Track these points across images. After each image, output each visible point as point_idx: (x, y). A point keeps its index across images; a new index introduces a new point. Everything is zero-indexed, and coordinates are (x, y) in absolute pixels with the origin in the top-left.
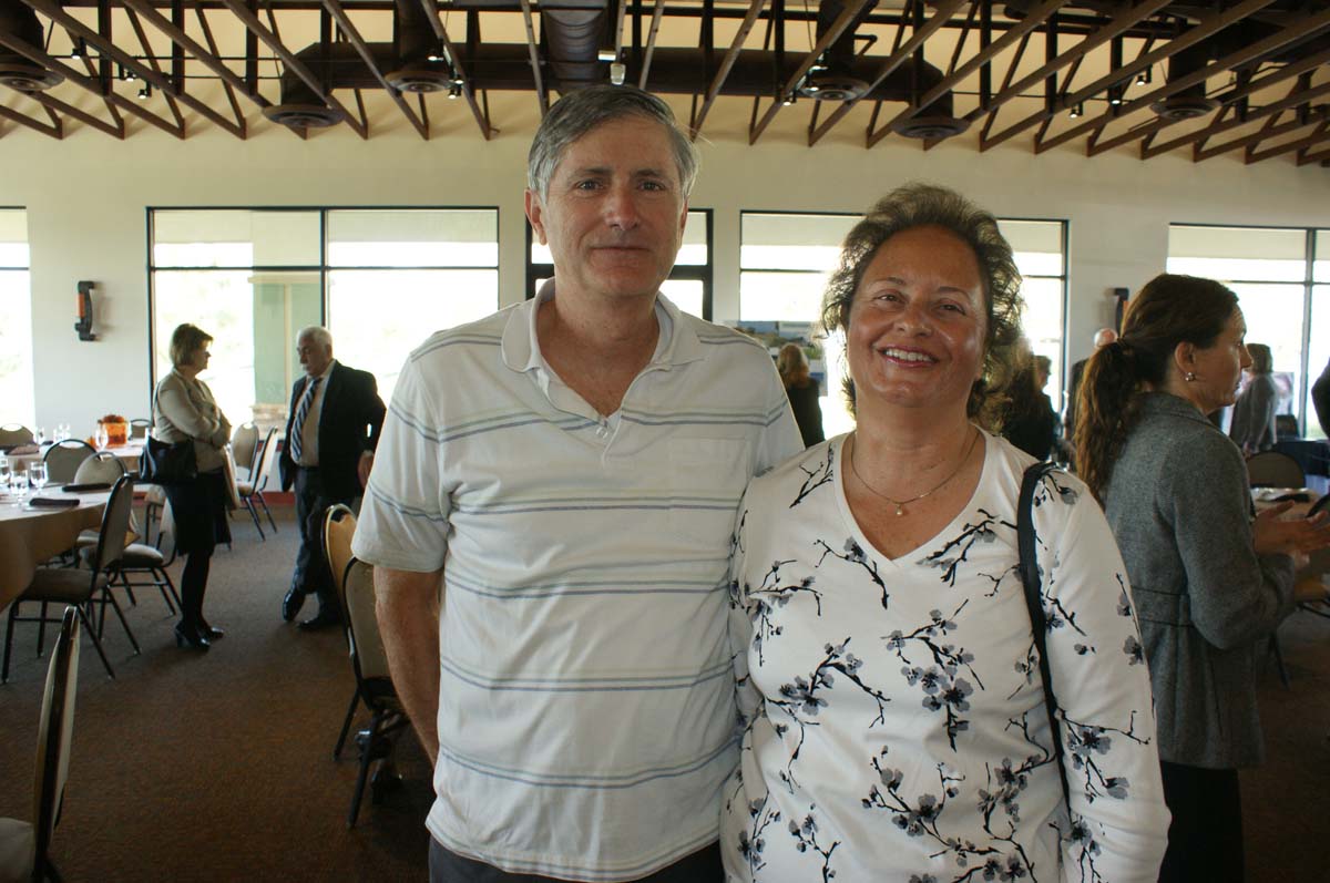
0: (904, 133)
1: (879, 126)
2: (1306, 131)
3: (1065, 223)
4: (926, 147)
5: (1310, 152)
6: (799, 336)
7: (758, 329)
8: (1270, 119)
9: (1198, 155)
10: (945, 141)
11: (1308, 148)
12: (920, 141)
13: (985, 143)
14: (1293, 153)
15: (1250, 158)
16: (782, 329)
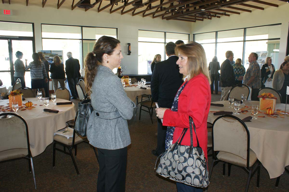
0: (79, 7)
1: (74, 5)
2: (163, 12)
3: (117, 29)
4: (86, 11)
5: (164, 17)
6: (57, 54)
7: (46, 52)
8: (157, 9)
9: (144, 16)
10: (89, 10)
11: (164, 16)
12: (84, 9)
13: (99, 10)
14: (161, 17)
15: (154, 17)
16: (52, 52)
